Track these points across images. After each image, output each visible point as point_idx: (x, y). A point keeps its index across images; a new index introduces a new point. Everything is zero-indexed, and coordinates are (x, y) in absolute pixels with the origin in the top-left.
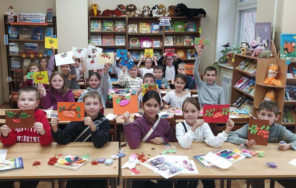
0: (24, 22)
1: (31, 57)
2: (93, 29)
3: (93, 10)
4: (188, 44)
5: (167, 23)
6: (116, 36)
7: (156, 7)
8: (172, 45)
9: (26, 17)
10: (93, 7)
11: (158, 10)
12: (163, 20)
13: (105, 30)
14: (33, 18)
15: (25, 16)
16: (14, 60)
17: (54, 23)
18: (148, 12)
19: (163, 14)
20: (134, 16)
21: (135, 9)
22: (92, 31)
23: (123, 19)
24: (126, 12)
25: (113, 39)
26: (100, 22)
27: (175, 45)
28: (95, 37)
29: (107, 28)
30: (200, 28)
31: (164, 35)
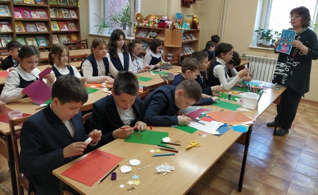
27: (56, 18)
30: (79, 3)
31: (49, 7)
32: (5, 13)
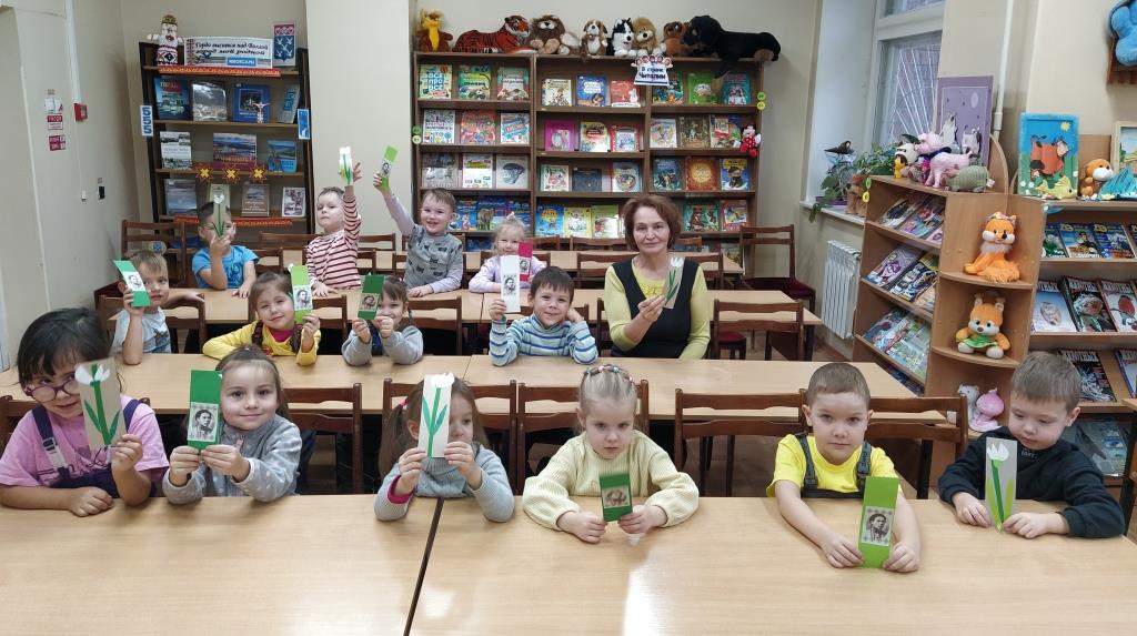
0: (205, 65)
1: (229, 176)
2: (426, 92)
3: (426, 33)
4: (724, 142)
5: (658, 77)
6: (503, 116)
7: (626, 26)
8: (675, 146)
9: (211, 48)
10: (428, 22)
11: (632, 35)
12: (645, 67)
13: (465, 97)
14: (232, 52)
15: (207, 45)
16: (177, 186)
17: (301, 71)
18: (600, 41)
19: (646, 48)
20: (556, 53)
21: (559, 29)
22: (423, 97)
23: (522, 63)
24: (531, 38)
25: (493, 126)
26: (450, 68)
27: (682, 147)
28: (435, 116)
29: (471, 88)
30: (762, 95)
31: (648, 115)
32: (517, 137)
